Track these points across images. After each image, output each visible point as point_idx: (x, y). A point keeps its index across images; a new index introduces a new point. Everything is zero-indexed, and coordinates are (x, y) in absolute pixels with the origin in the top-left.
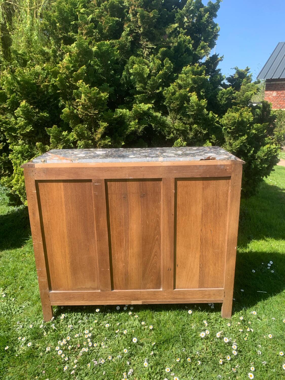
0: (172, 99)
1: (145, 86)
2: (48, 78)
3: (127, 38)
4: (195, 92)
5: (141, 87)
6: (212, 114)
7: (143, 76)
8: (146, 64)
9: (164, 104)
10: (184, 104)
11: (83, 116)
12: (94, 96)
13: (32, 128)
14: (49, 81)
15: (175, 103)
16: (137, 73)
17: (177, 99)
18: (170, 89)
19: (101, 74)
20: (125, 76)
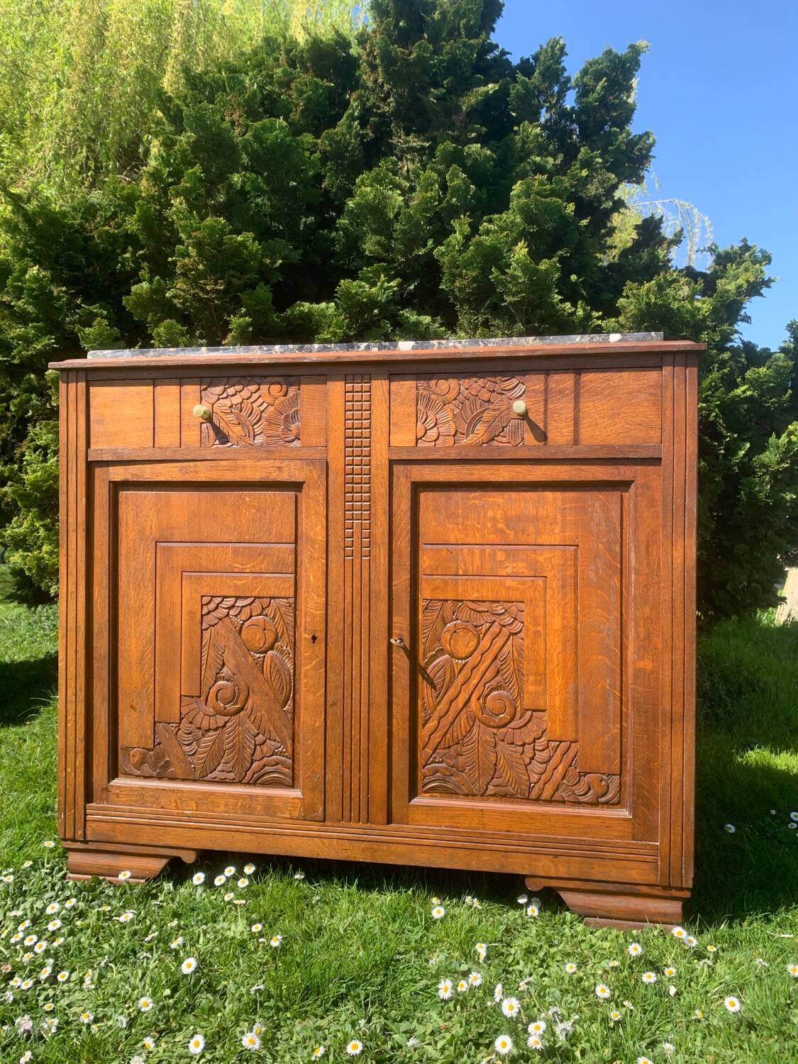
0: (458, 267)
1: (389, 242)
2: (117, 217)
3: (350, 127)
4: (523, 243)
5: (378, 243)
6: (584, 310)
7: (384, 215)
8: (397, 186)
9: (442, 286)
10: (493, 273)
11: (185, 301)
12: (211, 235)
13: (53, 343)
14: (119, 226)
15: (466, 275)
16: (366, 207)
17: (468, 264)
18: (454, 242)
19: (272, 217)
20: (345, 230)
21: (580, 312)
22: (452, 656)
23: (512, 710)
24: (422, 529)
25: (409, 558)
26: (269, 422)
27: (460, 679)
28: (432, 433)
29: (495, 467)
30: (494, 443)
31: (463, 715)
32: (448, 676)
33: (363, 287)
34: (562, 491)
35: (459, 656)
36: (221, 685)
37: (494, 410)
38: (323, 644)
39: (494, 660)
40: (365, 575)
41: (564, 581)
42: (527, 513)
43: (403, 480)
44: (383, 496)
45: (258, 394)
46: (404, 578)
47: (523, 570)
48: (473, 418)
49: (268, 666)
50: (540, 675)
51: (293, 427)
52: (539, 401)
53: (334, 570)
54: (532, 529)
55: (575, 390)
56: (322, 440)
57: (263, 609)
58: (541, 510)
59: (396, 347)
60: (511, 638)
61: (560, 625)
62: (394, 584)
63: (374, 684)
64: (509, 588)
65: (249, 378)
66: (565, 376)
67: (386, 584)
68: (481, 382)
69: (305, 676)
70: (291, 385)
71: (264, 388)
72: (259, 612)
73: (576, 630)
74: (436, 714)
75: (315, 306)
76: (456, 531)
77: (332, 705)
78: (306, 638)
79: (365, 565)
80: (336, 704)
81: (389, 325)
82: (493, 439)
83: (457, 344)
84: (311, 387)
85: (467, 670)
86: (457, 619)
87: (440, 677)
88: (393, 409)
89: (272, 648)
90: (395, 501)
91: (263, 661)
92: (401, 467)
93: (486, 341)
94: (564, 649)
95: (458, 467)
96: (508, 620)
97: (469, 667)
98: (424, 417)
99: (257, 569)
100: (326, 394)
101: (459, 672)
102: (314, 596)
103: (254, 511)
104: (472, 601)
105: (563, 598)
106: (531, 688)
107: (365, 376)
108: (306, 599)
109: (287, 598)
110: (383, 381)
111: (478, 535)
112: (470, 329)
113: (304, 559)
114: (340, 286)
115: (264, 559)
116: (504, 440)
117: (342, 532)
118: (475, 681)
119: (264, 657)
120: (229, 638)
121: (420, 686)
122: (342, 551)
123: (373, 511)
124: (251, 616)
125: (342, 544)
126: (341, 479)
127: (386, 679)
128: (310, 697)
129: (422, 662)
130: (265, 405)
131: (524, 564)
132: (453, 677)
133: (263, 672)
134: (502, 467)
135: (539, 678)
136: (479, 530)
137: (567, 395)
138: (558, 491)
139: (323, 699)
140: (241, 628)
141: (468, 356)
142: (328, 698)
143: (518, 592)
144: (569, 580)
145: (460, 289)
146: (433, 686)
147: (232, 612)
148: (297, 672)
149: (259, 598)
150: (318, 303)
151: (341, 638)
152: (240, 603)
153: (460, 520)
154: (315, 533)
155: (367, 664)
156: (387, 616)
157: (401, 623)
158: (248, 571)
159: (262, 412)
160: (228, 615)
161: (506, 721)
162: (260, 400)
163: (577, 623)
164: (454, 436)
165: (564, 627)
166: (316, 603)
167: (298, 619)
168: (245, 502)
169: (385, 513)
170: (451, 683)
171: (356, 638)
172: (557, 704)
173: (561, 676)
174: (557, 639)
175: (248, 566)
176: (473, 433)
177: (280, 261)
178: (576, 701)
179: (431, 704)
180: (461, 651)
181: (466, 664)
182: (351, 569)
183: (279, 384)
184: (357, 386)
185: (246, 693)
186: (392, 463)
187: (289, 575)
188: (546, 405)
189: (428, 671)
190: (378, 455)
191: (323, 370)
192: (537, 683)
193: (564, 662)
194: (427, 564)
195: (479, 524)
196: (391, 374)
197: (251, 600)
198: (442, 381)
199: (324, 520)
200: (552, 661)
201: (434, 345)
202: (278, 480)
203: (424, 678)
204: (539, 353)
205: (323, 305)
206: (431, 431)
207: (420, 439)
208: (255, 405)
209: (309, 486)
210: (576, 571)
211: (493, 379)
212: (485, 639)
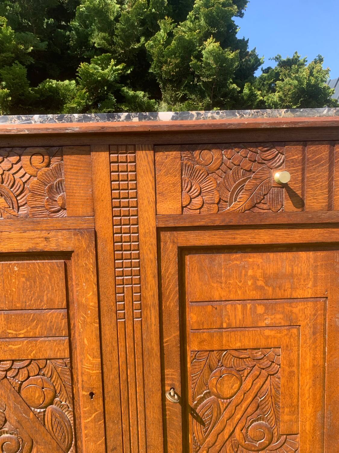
0: (164, 56)
1: (112, 38)
4: (212, 38)
5: (104, 38)
9: (151, 71)
10: (191, 61)
15: (170, 62)
16: (94, 10)
17: (173, 53)
18: (159, 38)
19: (23, 16)
20: (76, 29)
21: (246, 91)
22: (218, 396)
23: (270, 436)
24: (188, 288)
25: (178, 316)
26: (34, 193)
27: (226, 415)
28: (197, 202)
29: (256, 231)
30: (256, 210)
31: (228, 445)
32: (215, 414)
33: (97, 69)
34: (314, 250)
35: (225, 396)
36: (5, 438)
37: (255, 179)
38: (101, 399)
39: (255, 398)
40: (138, 335)
41: (315, 328)
42: (284, 271)
43: (170, 246)
44: (152, 262)
45: (19, 165)
46: (174, 335)
47: (280, 320)
48: (236, 187)
49: (49, 419)
50: (294, 406)
51: (58, 197)
52: (297, 171)
53: (107, 332)
54: (288, 286)
55: (330, 160)
56: (89, 210)
57: (40, 369)
58: (296, 268)
59: (156, 116)
60: (269, 378)
61: (311, 364)
62: (165, 340)
63: (151, 430)
64: (268, 337)
65: (8, 149)
66: (321, 147)
67: (158, 342)
68: (242, 152)
69: (86, 428)
70: (54, 156)
71: (25, 159)
72: (36, 373)
73: (324, 367)
74: (205, 445)
75: (61, 83)
76: (219, 289)
77: (112, 450)
78: (83, 395)
79: (137, 326)
80: (115, 448)
81: (113, 97)
82: (255, 206)
83: (215, 115)
84: (73, 157)
85: (231, 408)
86: (222, 366)
87: (208, 415)
88: (158, 179)
89: (51, 403)
90: (163, 265)
91: (44, 415)
92: (168, 234)
93: (242, 112)
94: (314, 385)
95: (222, 232)
96: (266, 363)
97: (233, 404)
98: (189, 186)
99: (31, 334)
100: (90, 166)
101: (225, 410)
102: (90, 357)
103: (24, 279)
104: (235, 350)
105: (314, 342)
106: (286, 418)
107: (130, 147)
108: (81, 361)
109: (63, 359)
110: (148, 152)
111: (239, 292)
112: (172, 101)
113: (76, 324)
114: (80, 67)
115: (37, 324)
116: (265, 206)
117: (113, 297)
118: (239, 416)
119: (45, 411)
120: (8, 398)
121: (190, 423)
122: (114, 315)
123: (143, 276)
124: (29, 377)
125: (114, 308)
126: (110, 247)
127: (161, 424)
128: (92, 446)
129: (192, 403)
130: (27, 176)
131: (281, 316)
132: (220, 414)
133: (44, 424)
134: (262, 231)
135: (293, 409)
136: (240, 288)
137: (322, 165)
138: (310, 251)
139: (104, 446)
140: (20, 388)
141: (233, 127)
142: (108, 445)
143: (276, 339)
144: (319, 327)
145: (166, 72)
146: (202, 423)
147: (9, 374)
148: (77, 422)
149: (35, 360)
150: (62, 80)
151: (117, 392)
152: (17, 365)
153: (223, 279)
154: (87, 299)
155: (143, 413)
156: (159, 370)
157: (172, 375)
158: (22, 336)
159: (24, 183)
160: (6, 377)
161: (263, 446)
162: (22, 172)
163: (325, 362)
164: (218, 204)
165: (314, 366)
166: (91, 363)
167: (75, 376)
168: (14, 272)
169: (154, 277)
170: (217, 419)
171: (132, 391)
172: (308, 427)
173: (311, 406)
174: (308, 377)
175: (22, 332)
176: (235, 200)
177: (32, 48)
178: (323, 424)
179: (201, 438)
180: (226, 393)
181: (230, 403)
182: (123, 330)
183: (41, 154)
184: (122, 157)
185: (30, 444)
186: (159, 230)
187: (63, 338)
188: (303, 174)
189: (197, 411)
190: (146, 224)
191: (86, 141)
192: (292, 413)
193: (314, 394)
194: (194, 320)
195: (240, 282)
196: (155, 145)
197: (27, 362)
198: (206, 151)
199: (95, 287)
200: (303, 395)
201: (193, 115)
202: (46, 250)
203: (194, 417)
204: (300, 125)
205: (67, 82)
206: (196, 199)
207: (186, 207)
208: (17, 176)
209: (78, 255)
210: (325, 319)
211: (254, 150)
212: (247, 381)
